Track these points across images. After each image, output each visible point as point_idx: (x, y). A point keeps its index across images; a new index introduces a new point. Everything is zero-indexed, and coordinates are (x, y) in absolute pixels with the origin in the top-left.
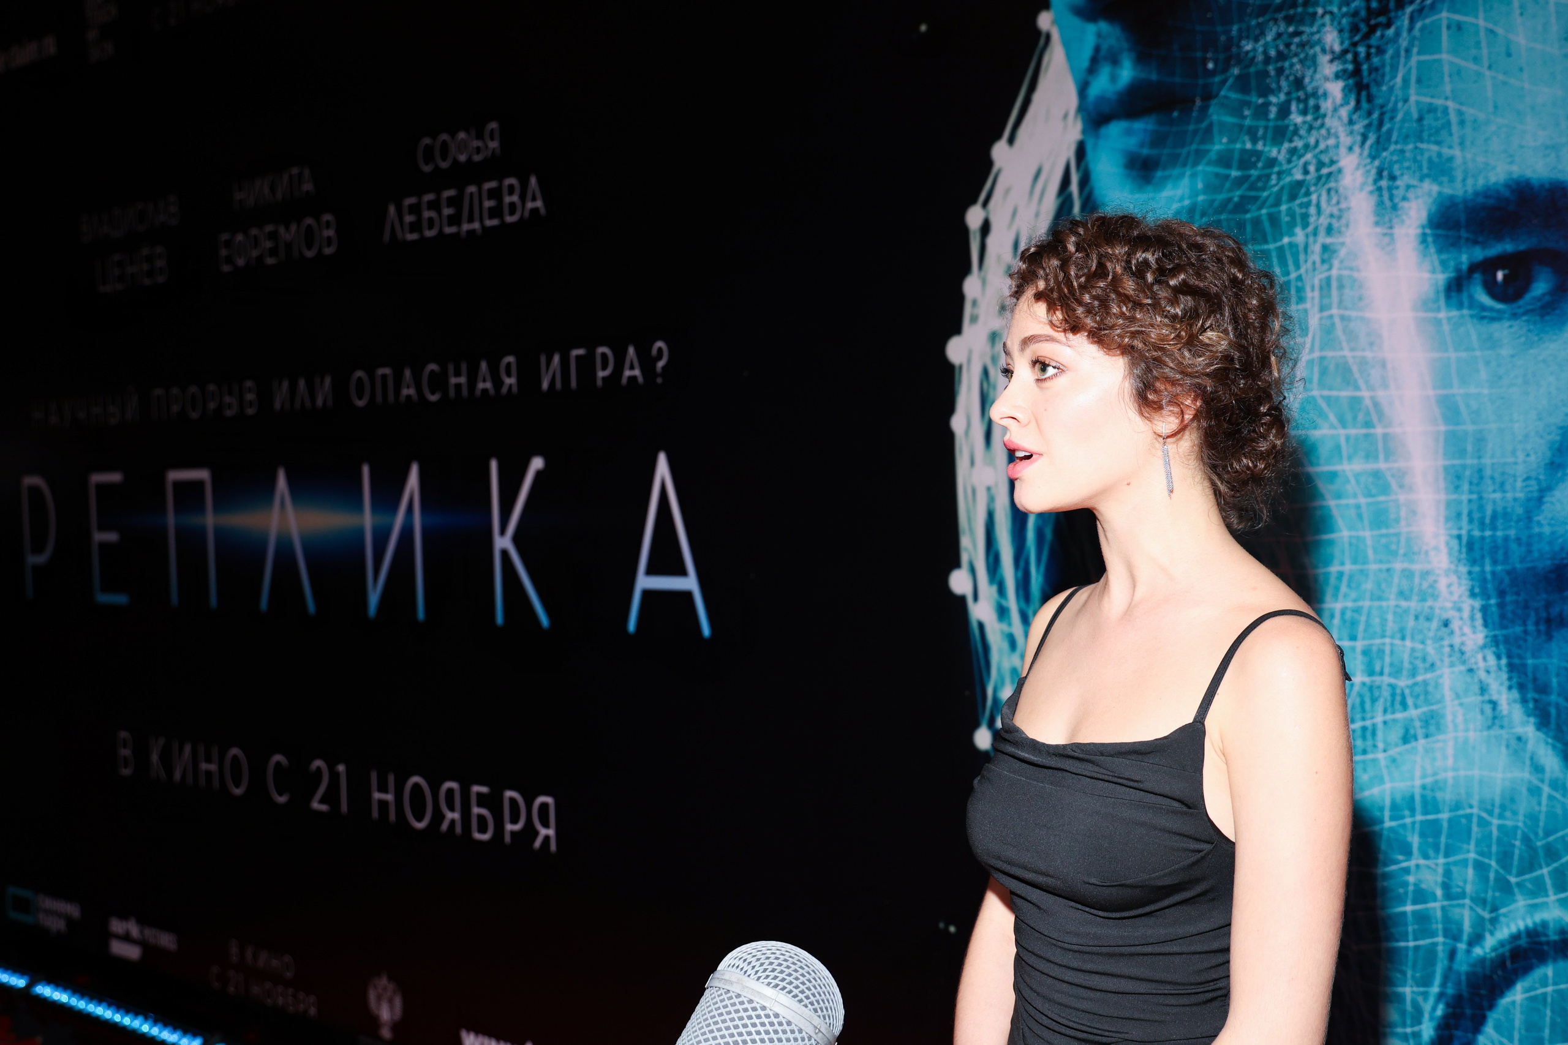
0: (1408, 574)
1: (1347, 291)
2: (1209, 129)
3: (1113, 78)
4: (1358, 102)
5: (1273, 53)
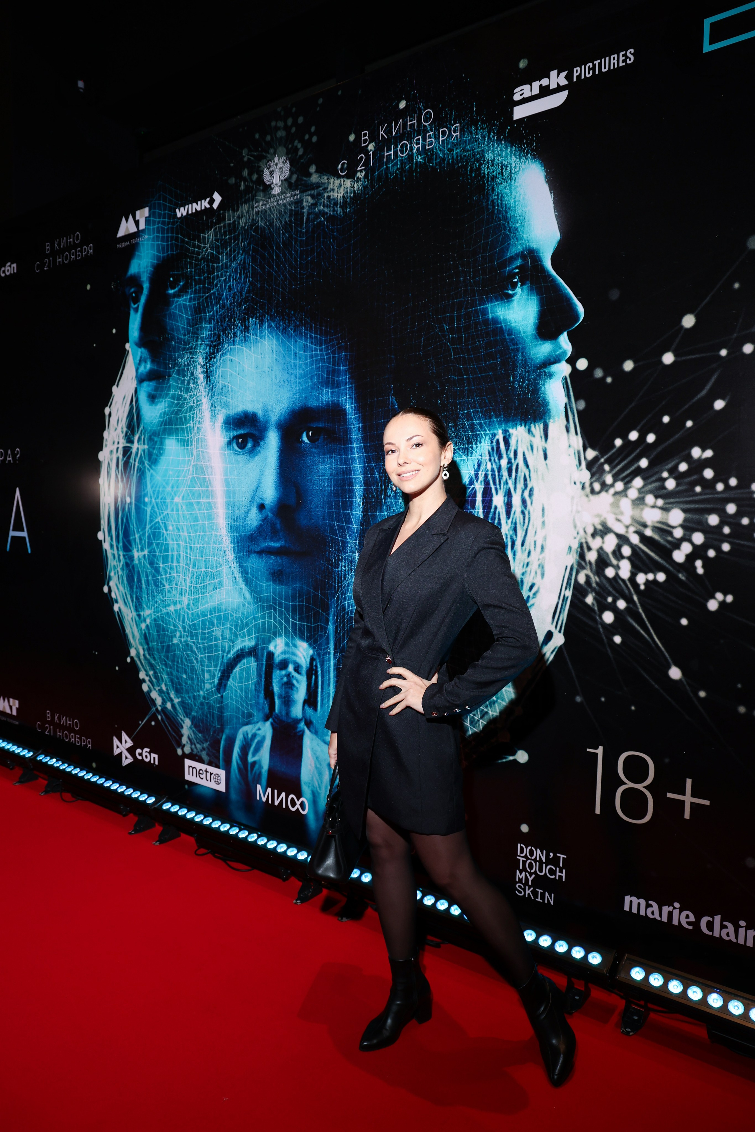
0: (216, 536)
1: (203, 443)
2: (169, 387)
3: (145, 367)
4: (207, 381)
5: (186, 363)
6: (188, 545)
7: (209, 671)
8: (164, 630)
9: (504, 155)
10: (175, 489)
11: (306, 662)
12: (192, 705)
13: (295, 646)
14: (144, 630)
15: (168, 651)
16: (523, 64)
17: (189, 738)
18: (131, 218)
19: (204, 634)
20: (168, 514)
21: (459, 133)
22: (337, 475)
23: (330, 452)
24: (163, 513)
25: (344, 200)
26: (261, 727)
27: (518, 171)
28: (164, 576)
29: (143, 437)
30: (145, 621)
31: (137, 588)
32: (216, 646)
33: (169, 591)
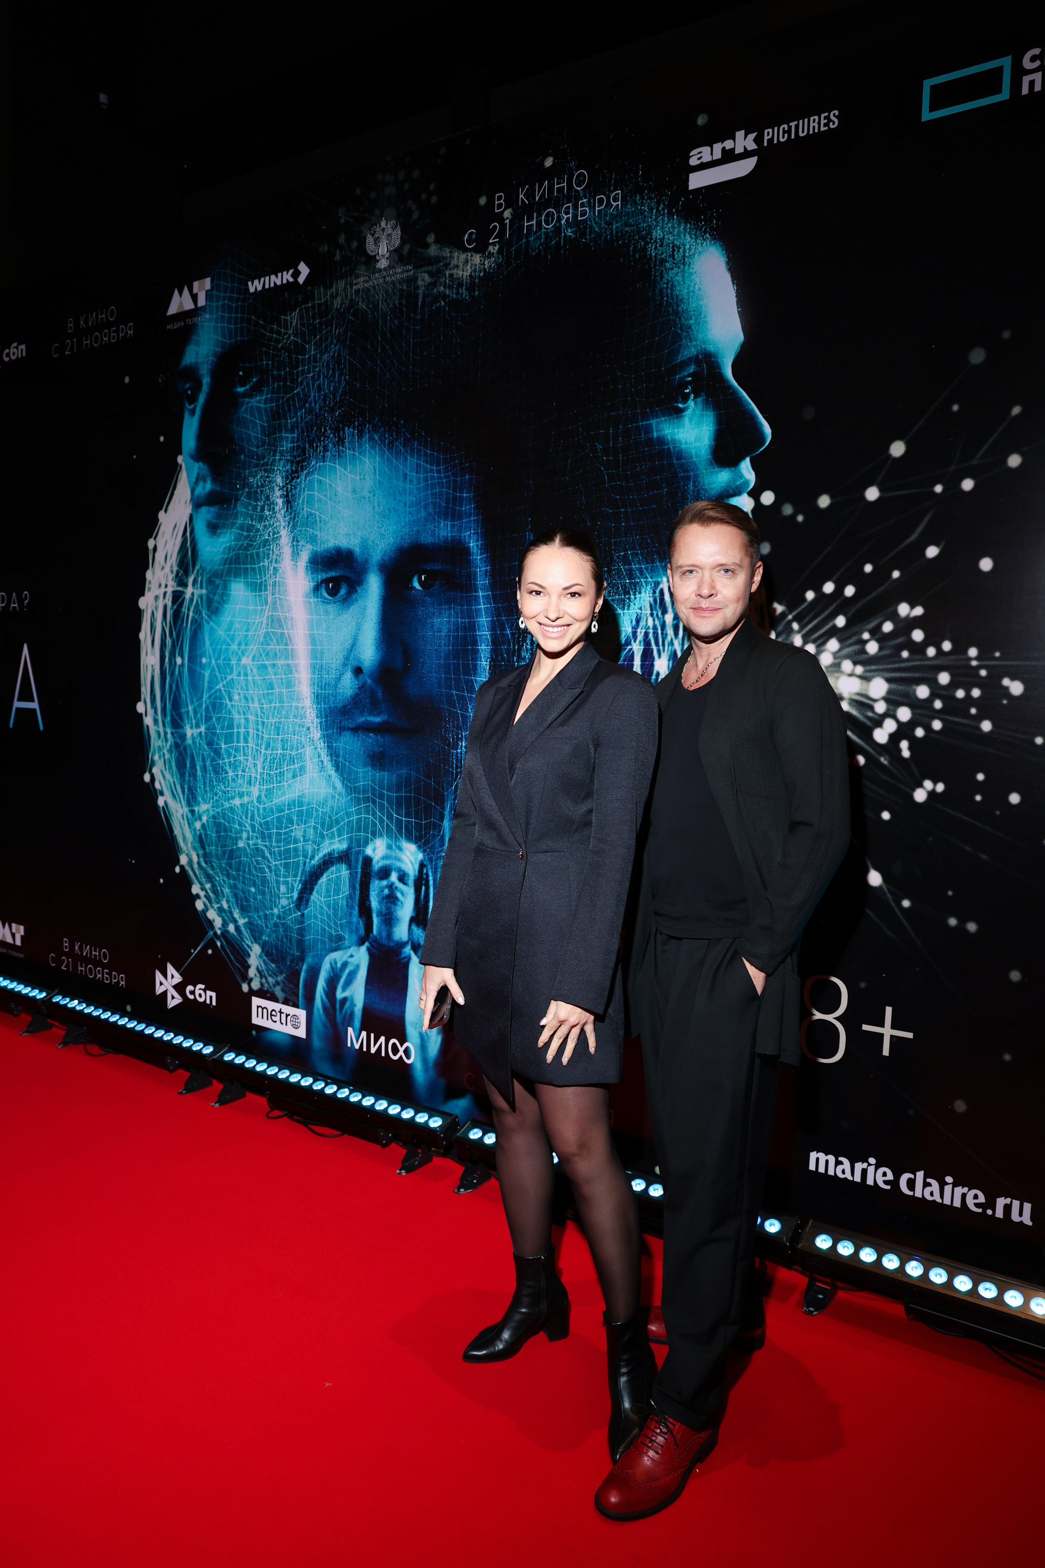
0: (297, 708)
1: (281, 587)
2: (237, 514)
3: (204, 488)
4: (287, 508)
5: (260, 484)
6: (260, 719)
7: (286, 883)
8: (225, 830)
9: (676, 232)
10: (243, 647)
11: (414, 869)
12: (261, 926)
13: (400, 849)
14: (199, 830)
15: (231, 857)
16: (701, 120)
17: (258, 969)
18: (186, 291)
19: (280, 834)
20: (233, 679)
21: (620, 203)
22: (457, 630)
23: (448, 602)
24: (226, 678)
25: (471, 280)
26: (354, 954)
27: (693, 254)
28: (227, 760)
29: (199, 579)
30: (200, 818)
31: (189, 776)
32: (296, 850)
33: (233, 780)
